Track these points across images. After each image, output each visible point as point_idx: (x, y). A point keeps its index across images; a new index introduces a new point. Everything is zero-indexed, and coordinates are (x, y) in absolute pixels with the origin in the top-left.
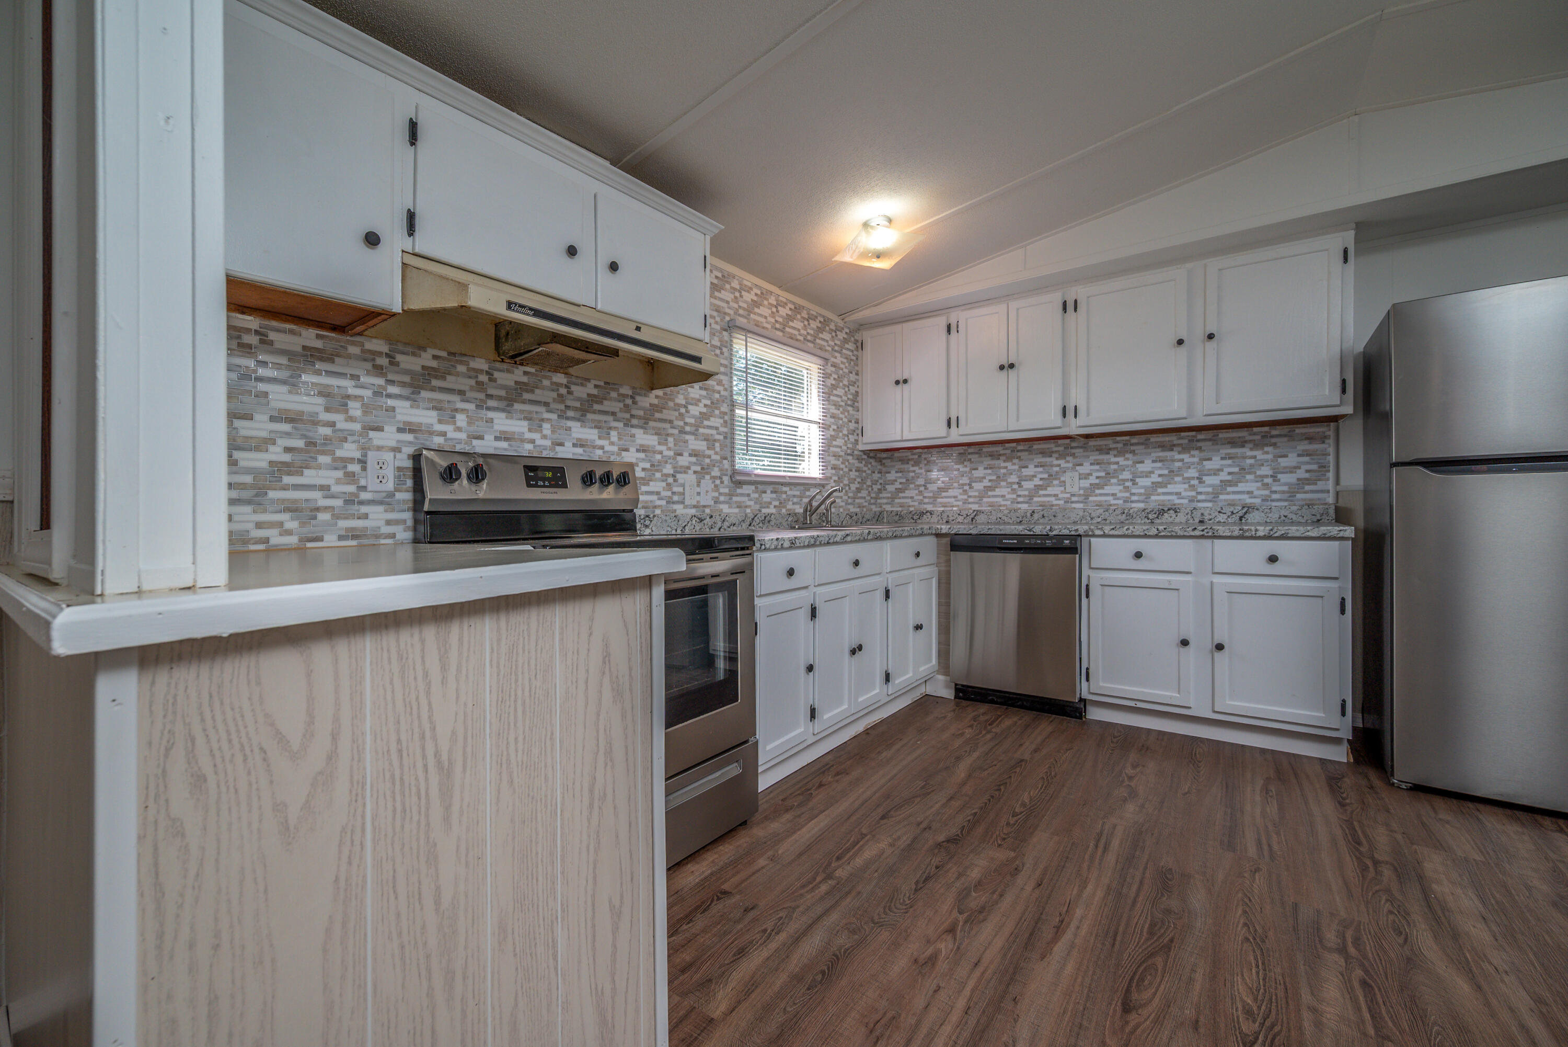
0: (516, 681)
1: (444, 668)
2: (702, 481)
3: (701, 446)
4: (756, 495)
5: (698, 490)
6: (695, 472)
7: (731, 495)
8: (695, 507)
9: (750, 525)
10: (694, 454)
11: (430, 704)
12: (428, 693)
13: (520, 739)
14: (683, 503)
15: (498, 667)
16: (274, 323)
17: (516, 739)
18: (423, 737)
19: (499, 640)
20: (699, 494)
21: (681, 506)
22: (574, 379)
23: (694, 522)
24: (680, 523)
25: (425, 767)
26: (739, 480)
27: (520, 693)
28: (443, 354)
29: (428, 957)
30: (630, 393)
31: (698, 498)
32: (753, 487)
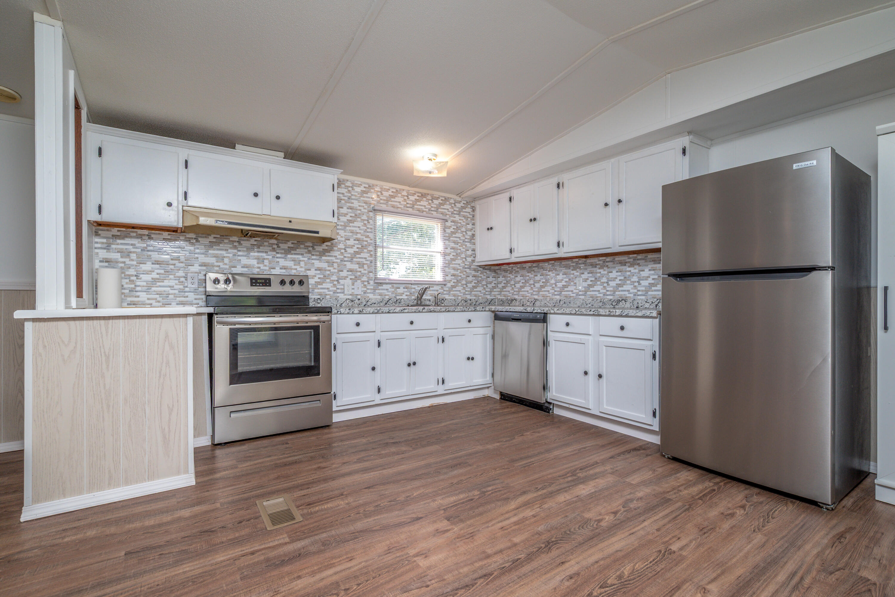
0: (131, 338)
1: (107, 332)
2: (355, 283)
3: (355, 267)
4: (393, 290)
5: (353, 287)
6: (351, 279)
7: (375, 290)
8: (351, 295)
9: (386, 304)
10: (350, 270)
11: (102, 340)
12: (102, 337)
13: (133, 353)
14: (343, 293)
15: (125, 334)
16: (153, 232)
17: (131, 353)
18: (100, 347)
19: (125, 327)
20: (353, 289)
21: (343, 294)
22: (280, 241)
23: (348, 302)
24: (339, 302)
25: (101, 355)
26: (379, 283)
27: (132, 342)
28: (219, 236)
29: (102, 399)
30: (311, 245)
31: (353, 291)
32: (390, 286)
